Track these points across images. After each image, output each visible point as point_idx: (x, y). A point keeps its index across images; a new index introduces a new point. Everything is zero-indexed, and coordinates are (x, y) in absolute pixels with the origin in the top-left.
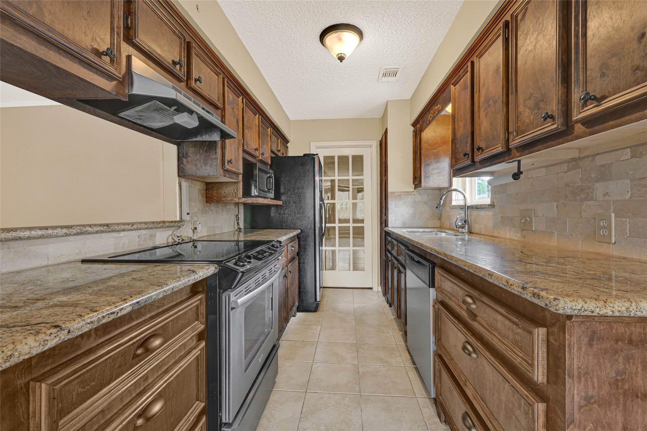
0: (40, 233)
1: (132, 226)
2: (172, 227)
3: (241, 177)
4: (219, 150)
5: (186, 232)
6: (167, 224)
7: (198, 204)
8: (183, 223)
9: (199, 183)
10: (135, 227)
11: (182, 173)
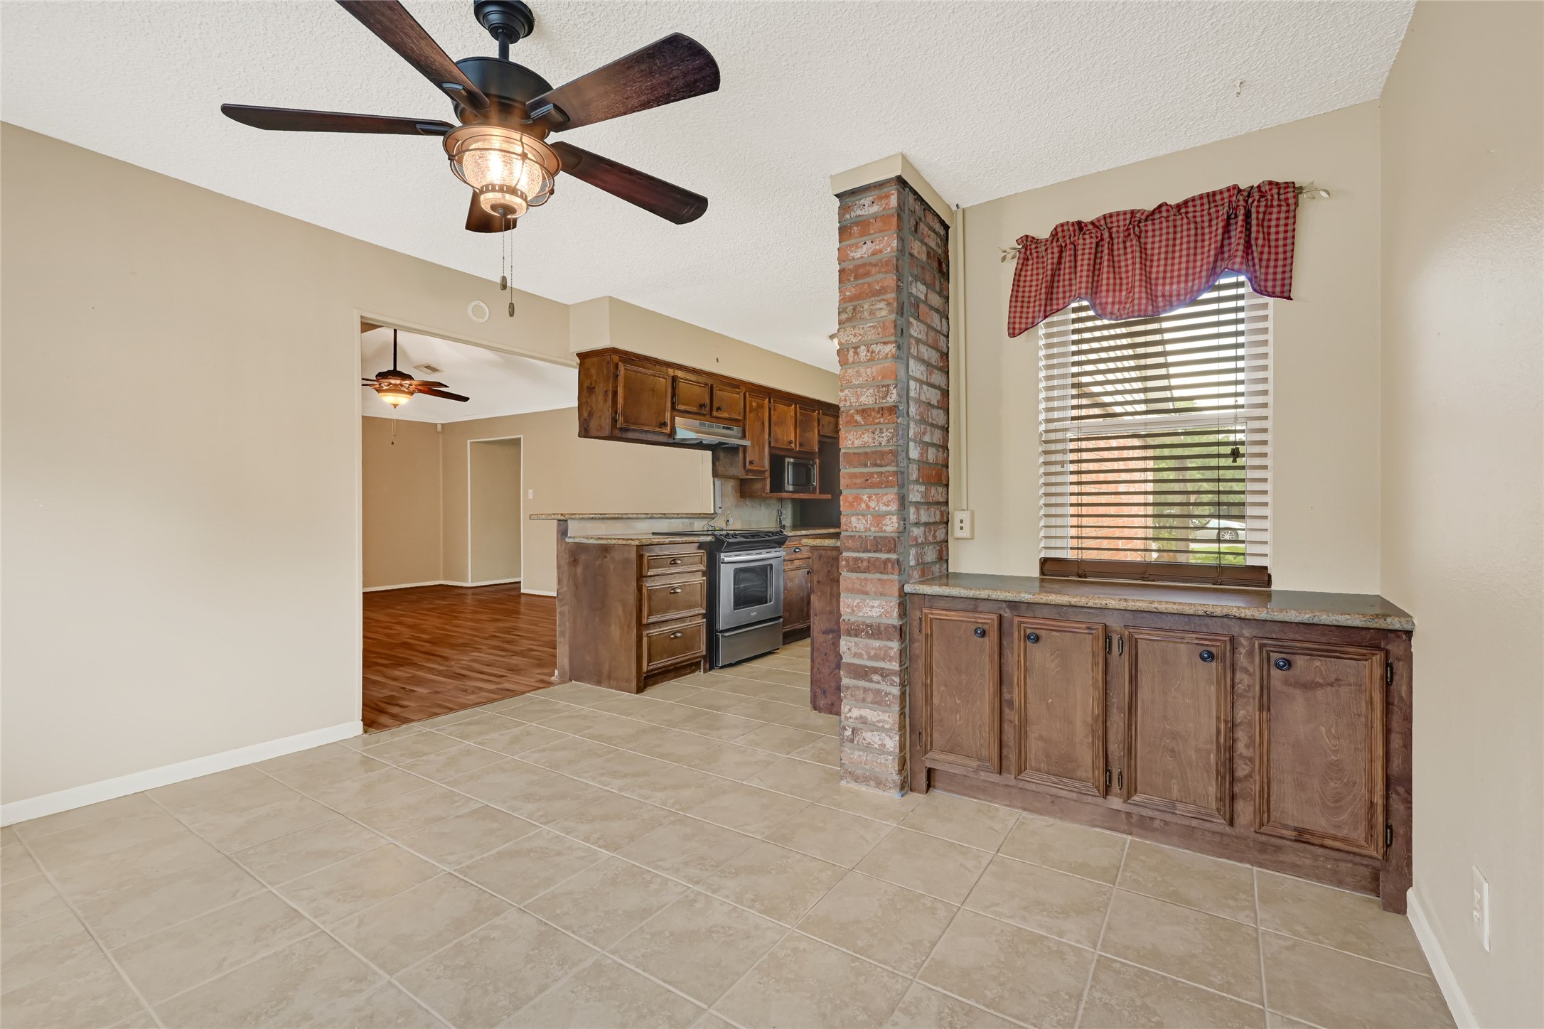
0: (636, 516)
1: (678, 516)
2: (706, 518)
3: (767, 474)
4: (741, 455)
5: (719, 523)
6: (702, 515)
7: (731, 499)
8: (715, 515)
9: (732, 480)
10: (680, 516)
11: (715, 474)
